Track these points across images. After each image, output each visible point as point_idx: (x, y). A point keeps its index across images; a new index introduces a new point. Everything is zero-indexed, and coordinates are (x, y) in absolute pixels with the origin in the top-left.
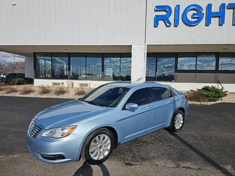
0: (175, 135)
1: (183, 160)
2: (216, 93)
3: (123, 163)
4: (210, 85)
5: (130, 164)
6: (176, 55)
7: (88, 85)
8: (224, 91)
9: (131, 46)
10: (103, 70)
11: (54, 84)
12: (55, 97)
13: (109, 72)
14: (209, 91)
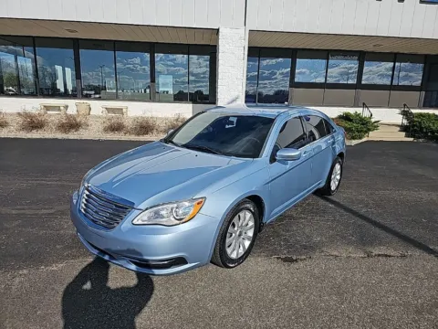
0: (333, 202)
1: (371, 244)
2: (363, 124)
3: (278, 258)
4: (352, 111)
5: (291, 260)
6: (293, 54)
7: (124, 110)
8: (373, 120)
9: (218, 30)
10: (153, 80)
11: (47, 108)
12: (60, 136)
13: (166, 84)
14: (351, 120)
